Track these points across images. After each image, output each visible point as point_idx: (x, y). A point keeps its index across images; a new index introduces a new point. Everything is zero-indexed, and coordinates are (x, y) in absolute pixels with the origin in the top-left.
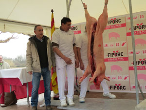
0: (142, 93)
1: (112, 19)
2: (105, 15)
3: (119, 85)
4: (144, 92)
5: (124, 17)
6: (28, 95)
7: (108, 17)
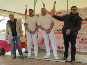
1: (58, 12)
2: (54, 10)
3: (60, 46)
5: (64, 11)
7: (56, 11)
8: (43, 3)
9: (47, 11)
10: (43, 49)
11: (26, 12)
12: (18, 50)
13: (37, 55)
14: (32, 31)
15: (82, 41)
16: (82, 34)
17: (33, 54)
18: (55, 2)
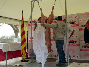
0: (71, 59)
1: (56, 18)
2: (52, 15)
4: (72, 59)
6: (6, 59)
8: (41, 9)
9: (45, 16)
15: (82, 48)
16: (82, 40)
18: (53, 7)
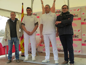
10: (42, 52)
11: (23, 10)
12: (15, 53)
13: (35, 59)
14: (30, 32)
15: (84, 43)
16: (84, 35)
17: (30, 58)
